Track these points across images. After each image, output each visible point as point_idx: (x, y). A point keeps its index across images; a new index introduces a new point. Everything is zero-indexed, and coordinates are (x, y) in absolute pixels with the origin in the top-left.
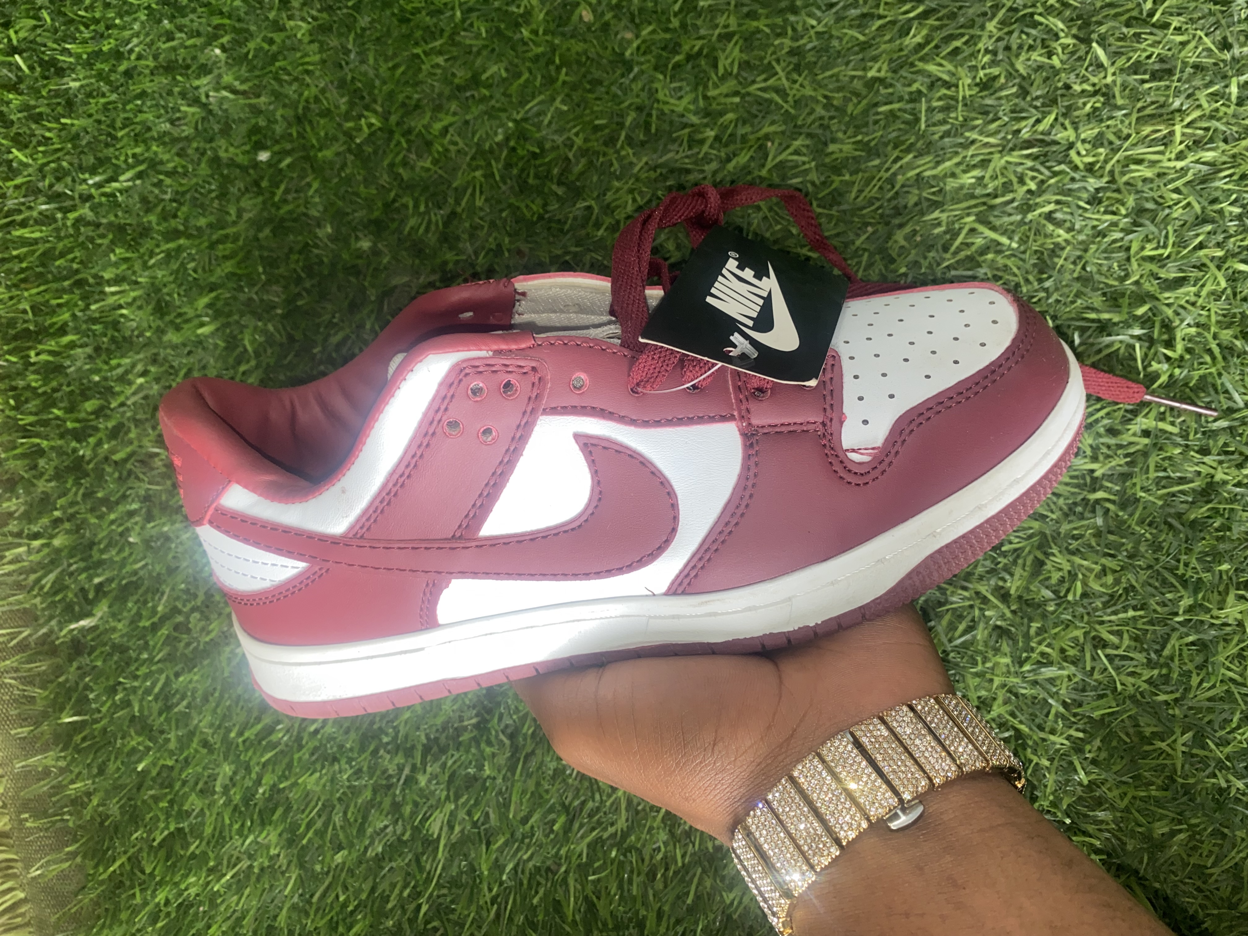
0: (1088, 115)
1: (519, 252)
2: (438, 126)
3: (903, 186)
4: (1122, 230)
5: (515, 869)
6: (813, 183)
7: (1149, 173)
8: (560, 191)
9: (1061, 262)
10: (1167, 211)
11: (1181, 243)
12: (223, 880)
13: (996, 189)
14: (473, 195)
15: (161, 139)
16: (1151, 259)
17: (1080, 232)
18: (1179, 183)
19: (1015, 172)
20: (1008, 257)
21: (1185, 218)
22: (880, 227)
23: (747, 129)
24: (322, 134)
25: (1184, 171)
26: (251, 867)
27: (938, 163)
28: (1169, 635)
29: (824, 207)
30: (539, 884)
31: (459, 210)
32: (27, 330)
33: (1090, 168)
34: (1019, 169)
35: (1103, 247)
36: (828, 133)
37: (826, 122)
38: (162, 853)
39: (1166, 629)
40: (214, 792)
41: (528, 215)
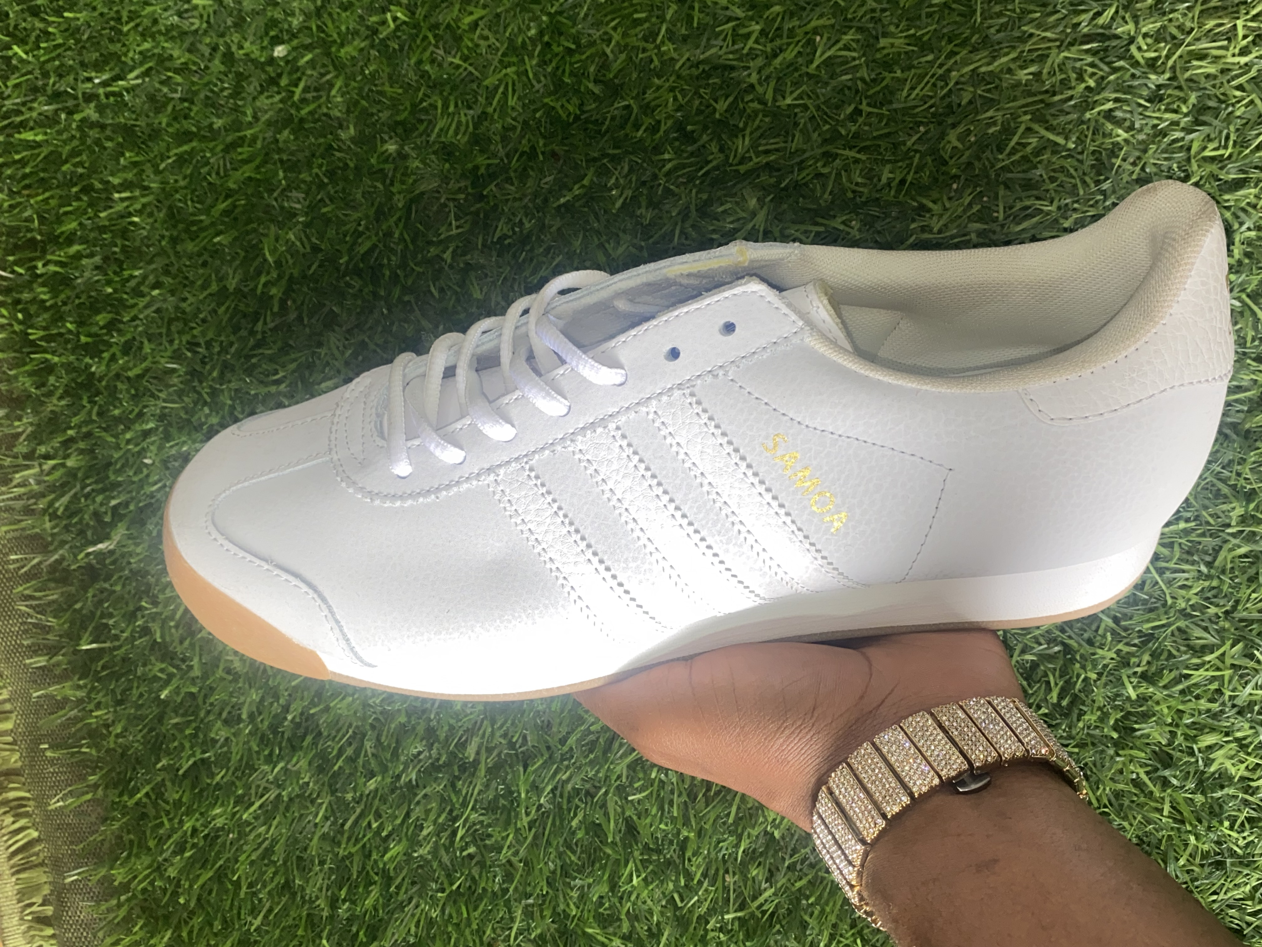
0: (1151, 7)
1: (554, 154)
2: (468, 20)
3: (957, 83)
4: (1183, 129)
5: (552, 791)
6: (863, 80)
7: (1212, 70)
8: (597, 90)
9: (1118, 162)
10: (1230, 109)
11: (1242, 143)
12: (252, 809)
13: (1053, 86)
14: (505, 93)
15: (170, 33)
16: (1213, 159)
17: (1141, 130)
18: (1242, 80)
19: (1074, 68)
20: (1065, 157)
21: (1247, 116)
22: (931, 126)
23: (796, 22)
24: (343, 28)
25: (1248, 66)
26: (279, 795)
27: (994, 58)
28: (1221, 547)
29: (875, 106)
30: (577, 807)
31: (490, 110)
32: (33, 239)
33: (1152, 64)
34: (1078, 65)
35: (1163, 146)
36: (879, 26)
37: (877, 15)
38: (187, 783)
39: (1217, 541)
40: (239, 720)
41: (564, 116)
